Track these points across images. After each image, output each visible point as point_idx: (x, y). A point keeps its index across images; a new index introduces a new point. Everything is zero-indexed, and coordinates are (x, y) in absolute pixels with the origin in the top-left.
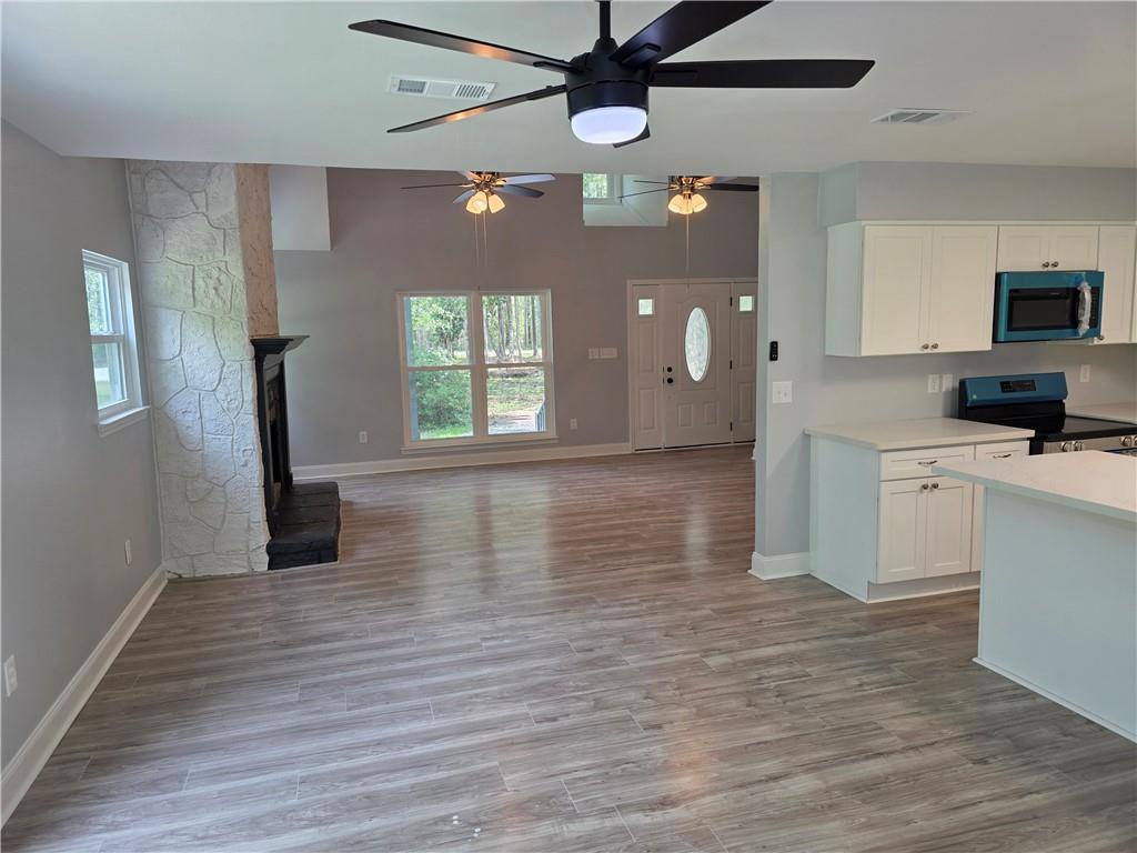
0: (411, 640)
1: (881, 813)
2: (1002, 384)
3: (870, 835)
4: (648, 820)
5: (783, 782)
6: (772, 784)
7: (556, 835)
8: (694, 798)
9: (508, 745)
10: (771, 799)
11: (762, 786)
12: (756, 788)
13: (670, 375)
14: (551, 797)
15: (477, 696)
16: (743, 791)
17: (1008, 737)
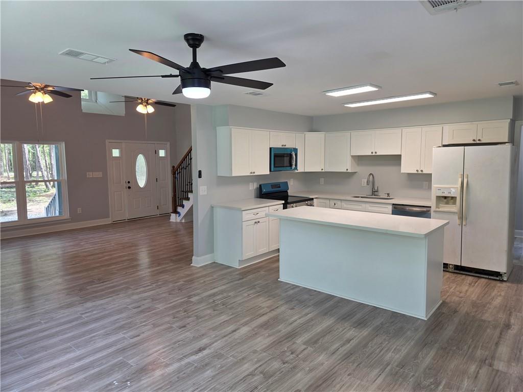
0: (40, 323)
1: (272, 331)
2: (272, 185)
3: (271, 338)
4: (197, 357)
5: (238, 331)
6: (235, 333)
7: (165, 373)
8: (210, 345)
9: (122, 350)
10: (236, 337)
11: (231, 335)
12: (230, 336)
13: (129, 185)
14: (154, 362)
15: (94, 336)
16: (226, 338)
17: (297, 300)
